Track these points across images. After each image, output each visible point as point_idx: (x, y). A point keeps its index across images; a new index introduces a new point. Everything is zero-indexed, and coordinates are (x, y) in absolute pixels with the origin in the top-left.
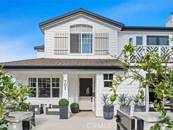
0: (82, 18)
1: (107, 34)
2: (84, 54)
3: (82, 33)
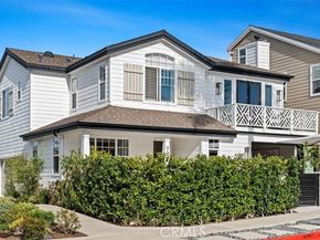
0: (161, 44)
1: (193, 74)
2: (164, 103)
3: (161, 67)
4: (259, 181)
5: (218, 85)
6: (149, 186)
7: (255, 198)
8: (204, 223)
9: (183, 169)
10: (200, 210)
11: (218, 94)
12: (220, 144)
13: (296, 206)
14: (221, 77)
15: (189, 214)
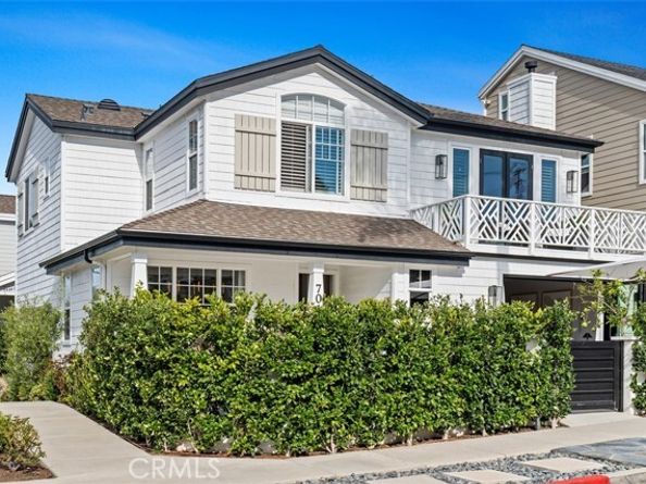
0: (315, 74)
1: (384, 137)
2: (321, 195)
3: (316, 123)
4: (473, 357)
5: (439, 160)
6: (211, 366)
7: (463, 394)
8: (340, 450)
9: (287, 329)
10: (328, 421)
11: (440, 178)
12: (434, 278)
13: (564, 413)
14: (447, 144)
15: (301, 430)
